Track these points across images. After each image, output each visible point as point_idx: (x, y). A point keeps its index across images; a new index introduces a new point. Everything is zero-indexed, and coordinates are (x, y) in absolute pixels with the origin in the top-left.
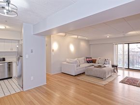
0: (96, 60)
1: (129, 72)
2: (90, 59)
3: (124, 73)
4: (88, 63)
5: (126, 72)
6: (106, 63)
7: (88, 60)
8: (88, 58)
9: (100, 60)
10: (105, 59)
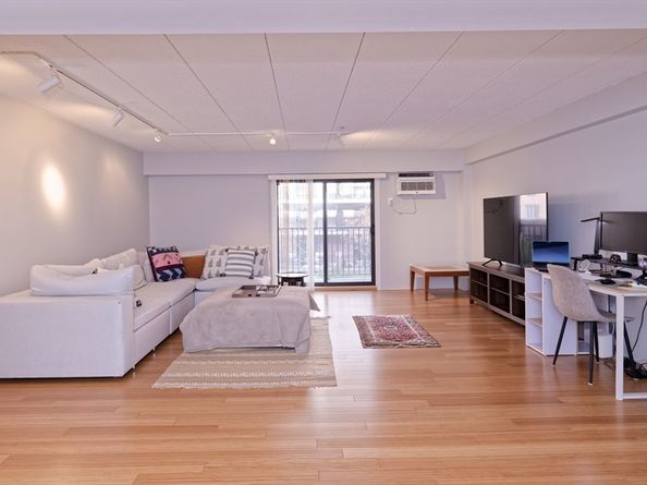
0: (202, 260)
2: (173, 259)
8: (159, 252)
9: (229, 259)
10: (253, 253)
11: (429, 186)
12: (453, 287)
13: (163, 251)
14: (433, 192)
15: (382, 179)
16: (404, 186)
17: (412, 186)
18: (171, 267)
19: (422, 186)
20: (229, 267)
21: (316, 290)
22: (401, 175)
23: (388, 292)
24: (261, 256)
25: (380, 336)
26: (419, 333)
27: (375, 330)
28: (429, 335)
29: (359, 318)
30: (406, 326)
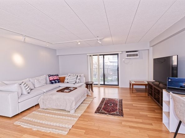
0: (64, 78)
1: (104, 89)
2: (55, 78)
3: (99, 92)
4: (52, 83)
7: (51, 78)
8: (51, 76)
9: (70, 78)
10: (76, 77)
11: (137, 55)
12: (145, 88)
13: (53, 76)
14: (138, 57)
15: (120, 53)
16: (128, 56)
17: (130, 55)
18: (54, 80)
19: (134, 55)
20: (70, 80)
21: (101, 86)
22: (127, 52)
23: (122, 89)
24: (79, 77)
25: (104, 109)
26: (119, 109)
27: (105, 105)
28: (122, 110)
29: (104, 99)
30: (117, 104)
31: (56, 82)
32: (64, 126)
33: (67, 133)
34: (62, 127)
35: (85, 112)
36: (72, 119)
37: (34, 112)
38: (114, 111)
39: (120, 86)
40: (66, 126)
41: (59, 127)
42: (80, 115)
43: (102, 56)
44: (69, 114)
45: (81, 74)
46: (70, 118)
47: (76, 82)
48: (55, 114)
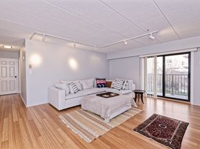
0: (111, 83)
2: (102, 82)
5: (160, 103)
6: (124, 87)
7: (98, 82)
9: (116, 83)
10: (123, 82)
13: (99, 79)
15: (194, 51)
20: (116, 86)
21: (158, 99)
23: (196, 107)
24: (125, 83)
25: (149, 129)
26: (175, 136)
27: (153, 124)
28: (181, 140)
29: (155, 116)
30: (174, 129)
31: (102, 87)
32: (91, 132)
33: (90, 141)
34: (90, 133)
35: (121, 125)
36: (104, 128)
37: (76, 111)
38: (165, 137)
39: (192, 102)
40: (94, 134)
41: (87, 132)
42: (113, 127)
43: (162, 57)
44: (103, 121)
45: (130, 79)
46: (101, 126)
47: (122, 89)
48: (90, 118)
